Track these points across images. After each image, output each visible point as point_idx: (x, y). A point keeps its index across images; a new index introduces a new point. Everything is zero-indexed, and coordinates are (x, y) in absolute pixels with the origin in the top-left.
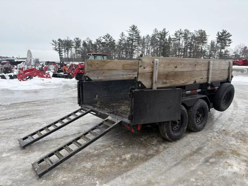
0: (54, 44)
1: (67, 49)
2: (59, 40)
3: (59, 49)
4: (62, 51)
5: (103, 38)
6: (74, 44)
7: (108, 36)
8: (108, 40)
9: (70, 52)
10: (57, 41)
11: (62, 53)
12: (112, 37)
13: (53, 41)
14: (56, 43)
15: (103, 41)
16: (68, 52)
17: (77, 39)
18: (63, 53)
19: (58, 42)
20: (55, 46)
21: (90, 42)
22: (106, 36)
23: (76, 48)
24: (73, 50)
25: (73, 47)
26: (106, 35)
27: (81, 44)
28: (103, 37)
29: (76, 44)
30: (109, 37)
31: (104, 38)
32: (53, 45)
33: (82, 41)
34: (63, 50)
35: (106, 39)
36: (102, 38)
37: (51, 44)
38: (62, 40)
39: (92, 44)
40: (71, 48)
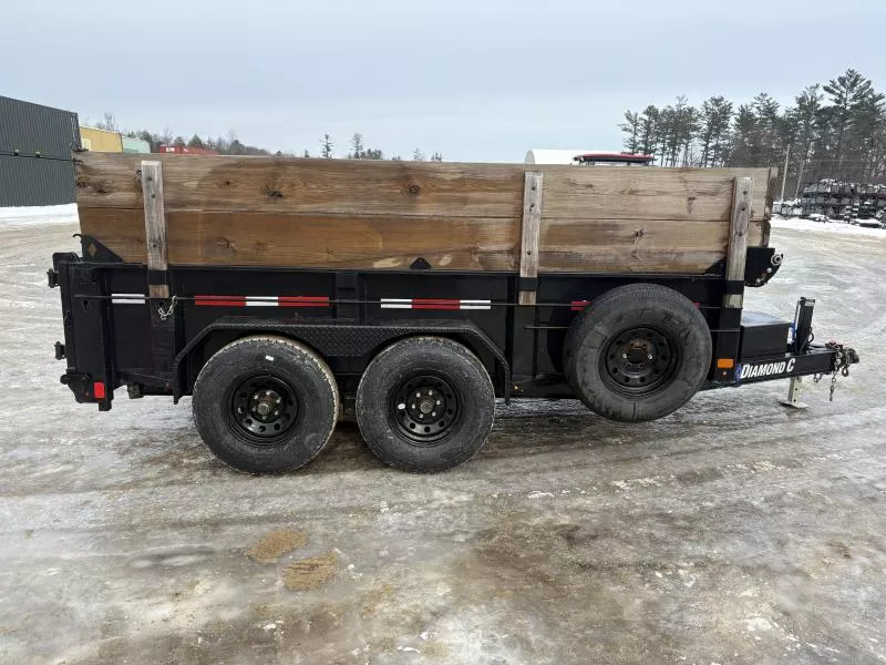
0: (631, 126)
1: (673, 144)
2: (651, 111)
3: (645, 142)
4: (654, 151)
5: (826, 89)
6: (703, 124)
7: (851, 80)
8: (851, 96)
9: (681, 155)
10: (641, 115)
11: (653, 160)
12: (869, 83)
13: (628, 117)
14: (636, 125)
15: (827, 101)
16: (674, 154)
17: (717, 102)
18: (656, 157)
19: (646, 117)
20: (630, 135)
21: (770, 110)
22: (842, 81)
23: (707, 138)
24: (696, 147)
25: (695, 133)
26: (844, 75)
27: (732, 121)
28: (828, 84)
29: (709, 124)
30: (854, 84)
31: (832, 92)
32: (626, 130)
33: (736, 109)
34: (659, 145)
35: (840, 96)
36: (820, 92)
37: (620, 129)
38: (660, 110)
39: (774, 118)
40: (689, 137)
